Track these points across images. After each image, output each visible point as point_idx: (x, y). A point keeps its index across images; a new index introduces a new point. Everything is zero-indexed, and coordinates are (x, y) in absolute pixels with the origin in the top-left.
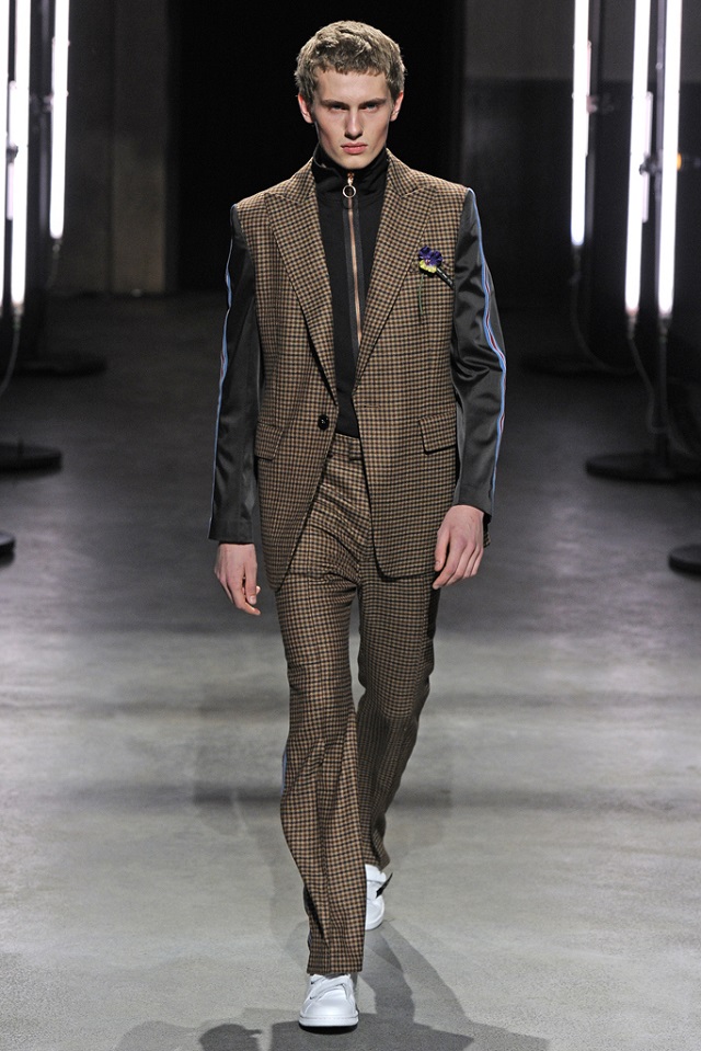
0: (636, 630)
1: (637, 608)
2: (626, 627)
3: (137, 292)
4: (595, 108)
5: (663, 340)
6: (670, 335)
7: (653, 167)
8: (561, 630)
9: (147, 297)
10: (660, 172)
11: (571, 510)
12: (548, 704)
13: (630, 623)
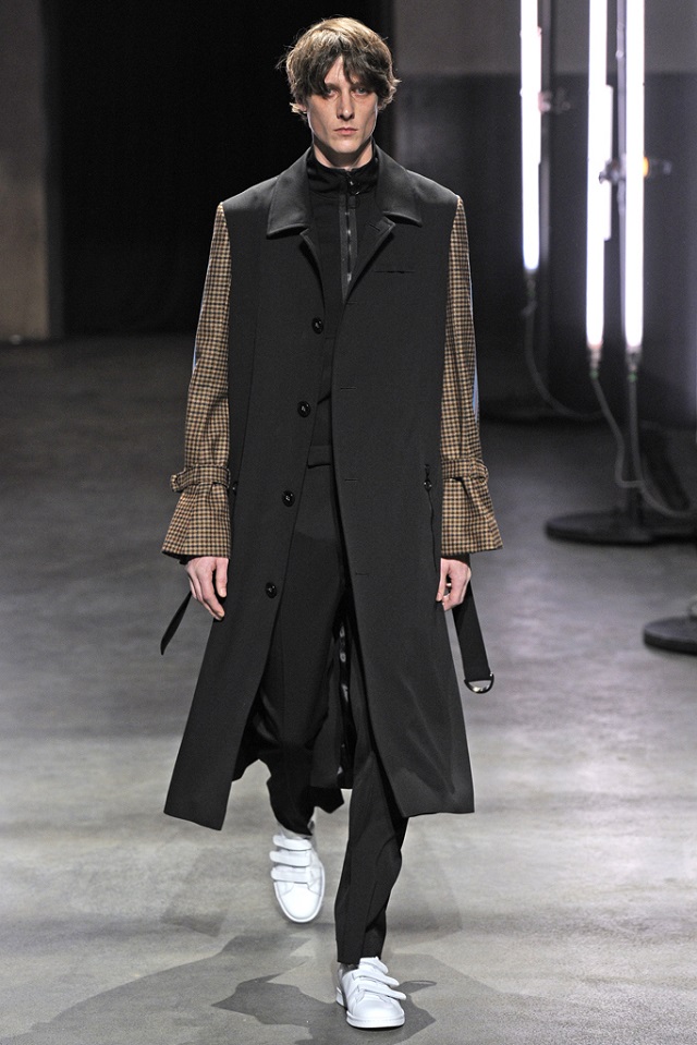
0: (605, 719)
1: (605, 694)
2: (593, 716)
3: (16, 338)
4: (547, 107)
5: (632, 378)
6: (641, 373)
7: (616, 175)
8: (516, 722)
9: (28, 344)
10: (624, 180)
11: (530, 581)
12: (500, 809)
13: (597, 711)
